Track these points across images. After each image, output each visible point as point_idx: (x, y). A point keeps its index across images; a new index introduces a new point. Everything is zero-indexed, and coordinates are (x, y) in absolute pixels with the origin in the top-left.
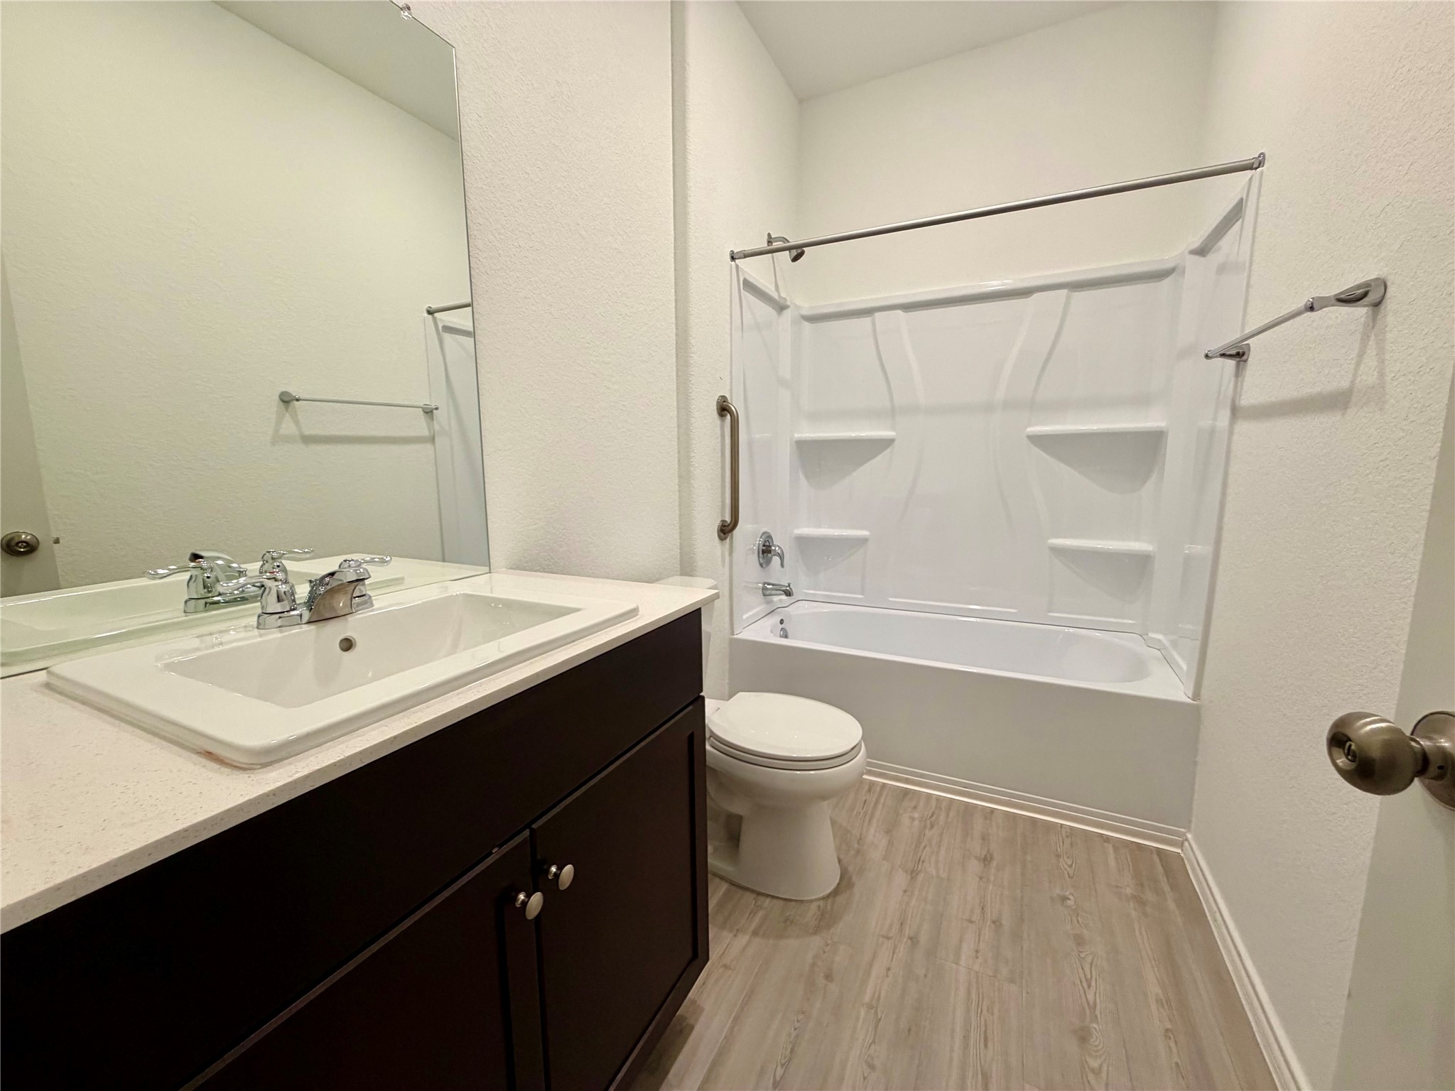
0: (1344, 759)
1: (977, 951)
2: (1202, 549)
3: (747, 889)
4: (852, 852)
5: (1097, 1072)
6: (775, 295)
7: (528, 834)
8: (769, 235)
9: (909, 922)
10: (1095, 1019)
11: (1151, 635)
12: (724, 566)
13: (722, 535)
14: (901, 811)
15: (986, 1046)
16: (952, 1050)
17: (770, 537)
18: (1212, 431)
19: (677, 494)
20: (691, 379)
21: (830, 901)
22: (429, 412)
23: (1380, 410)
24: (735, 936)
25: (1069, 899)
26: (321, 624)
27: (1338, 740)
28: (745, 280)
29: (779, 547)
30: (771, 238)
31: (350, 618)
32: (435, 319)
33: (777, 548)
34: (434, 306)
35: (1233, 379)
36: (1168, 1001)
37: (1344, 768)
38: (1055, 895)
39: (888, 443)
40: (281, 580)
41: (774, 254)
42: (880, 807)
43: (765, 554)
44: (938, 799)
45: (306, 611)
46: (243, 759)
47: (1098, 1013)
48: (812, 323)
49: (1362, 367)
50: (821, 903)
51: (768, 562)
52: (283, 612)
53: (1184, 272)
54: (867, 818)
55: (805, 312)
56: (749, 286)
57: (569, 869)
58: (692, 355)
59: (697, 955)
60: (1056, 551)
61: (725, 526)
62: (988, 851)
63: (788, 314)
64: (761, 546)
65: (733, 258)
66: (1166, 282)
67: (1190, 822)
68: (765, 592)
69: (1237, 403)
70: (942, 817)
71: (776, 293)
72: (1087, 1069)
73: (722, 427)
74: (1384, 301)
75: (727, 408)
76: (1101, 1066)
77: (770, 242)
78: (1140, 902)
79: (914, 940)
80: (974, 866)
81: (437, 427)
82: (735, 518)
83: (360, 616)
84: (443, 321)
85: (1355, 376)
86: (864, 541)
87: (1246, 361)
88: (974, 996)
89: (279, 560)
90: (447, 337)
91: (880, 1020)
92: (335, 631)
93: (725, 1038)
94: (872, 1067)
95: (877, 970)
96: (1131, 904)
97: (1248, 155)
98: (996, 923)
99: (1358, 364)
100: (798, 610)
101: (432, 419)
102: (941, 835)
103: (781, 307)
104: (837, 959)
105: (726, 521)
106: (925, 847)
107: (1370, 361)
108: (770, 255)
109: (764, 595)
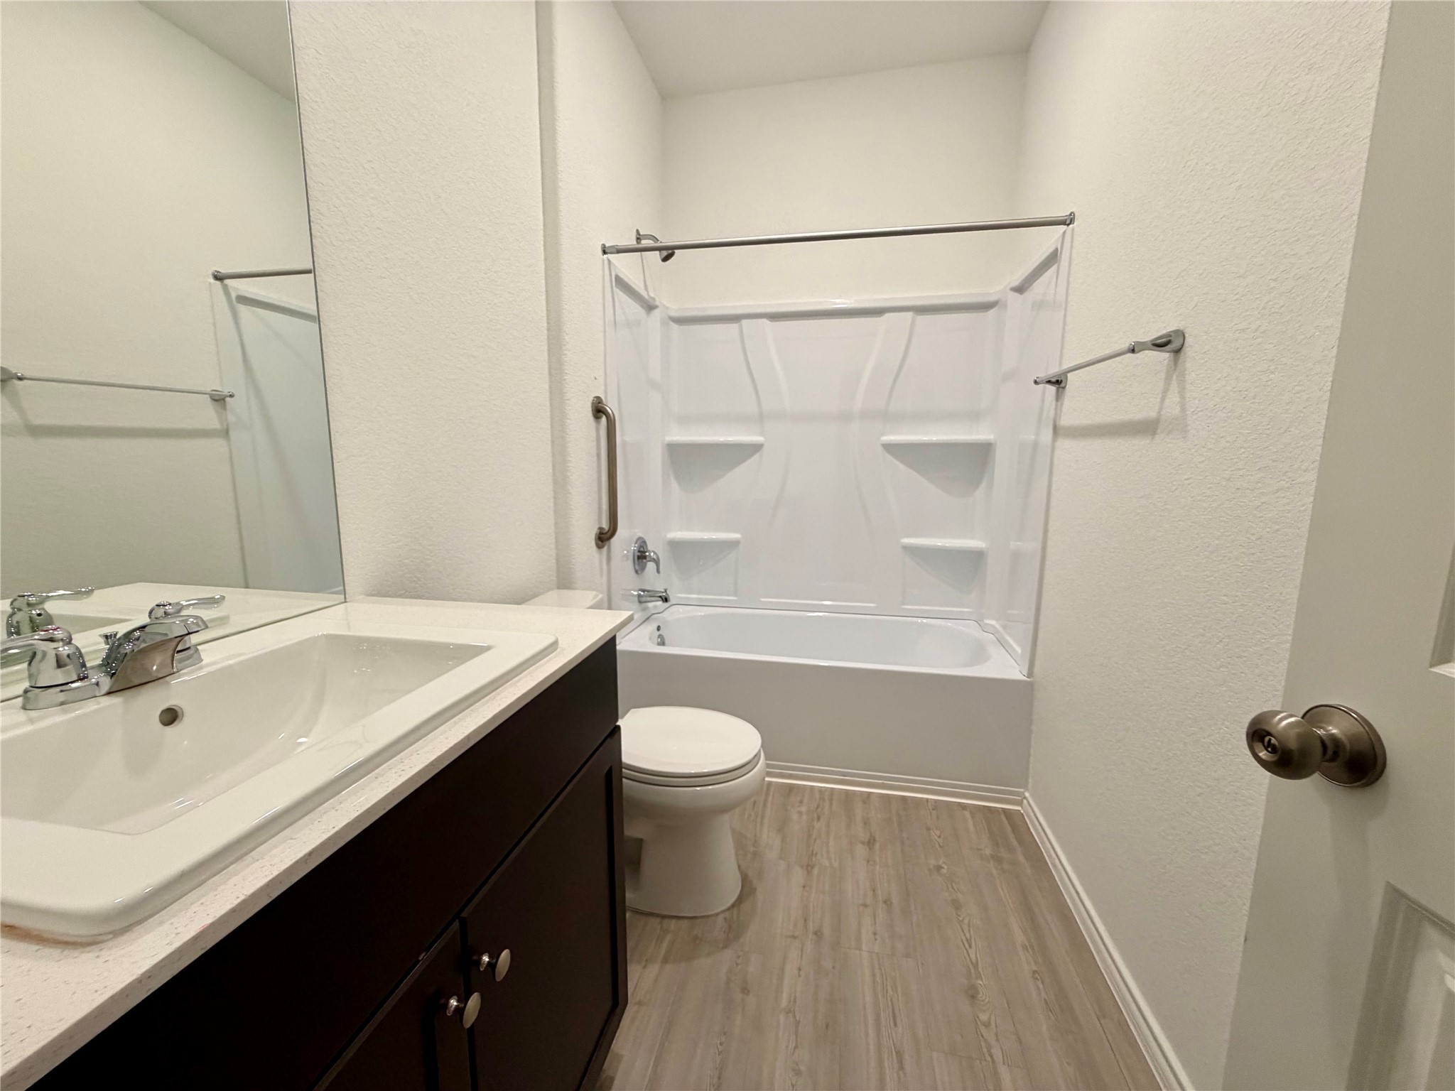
0: (1265, 752)
1: (875, 934)
2: (1030, 545)
3: (652, 914)
4: (749, 855)
5: (987, 1025)
6: (644, 293)
7: (458, 924)
8: (637, 231)
9: (811, 918)
10: (979, 976)
11: (987, 621)
12: (602, 575)
13: (600, 543)
14: (789, 807)
15: (895, 1025)
16: (867, 1034)
17: (644, 542)
18: (1036, 445)
19: (552, 500)
20: (566, 377)
21: (735, 910)
22: (219, 400)
23: (1184, 438)
24: (645, 967)
25: (943, 868)
26: (128, 693)
27: (1258, 734)
28: (617, 278)
29: (653, 552)
30: (640, 235)
31: (174, 681)
32: (225, 288)
33: (652, 554)
34: (224, 270)
35: (1054, 402)
36: (1031, 946)
37: (1269, 759)
38: (932, 867)
39: (756, 448)
40: (62, 640)
41: (643, 253)
42: (769, 805)
43: (640, 561)
44: (821, 790)
45: (105, 678)
46: (83, 931)
47: (980, 970)
48: (681, 325)
49: (1167, 400)
50: (727, 914)
51: (643, 568)
52: (67, 684)
53: (1005, 306)
54: (759, 820)
55: (673, 314)
56: (620, 283)
57: (505, 955)
58: (565, 352)
59: (616, 1001)
60: (909, 549)
61: (603, 534)
62: (871, 835)
63: (656, 312)
64: (636, 552)
65: (605, 252)
66: (992, 312)
67: (1027, 782)
68: (640, 600)
69: (1058, 423)
70: (826, 810)
71: (646, 292)
72: (979, 1023)
73: (598, 430)
74: (1184, 348)
75: (603, 410)
76: (990, 1018)
77: (639, 239)
78: (998, 860)
79: (818, 934)
80: (861, 850)
81: (231, 418)
82: (614, 525)
83: (186, 676)
84: (238, 289)
85: (1161, 409)
86: (734, 544)
87: (1064, 388)
88: (878, 979)
89: (40, 607)
90: (244, 310)
91: (799, 1022)
92: (152, 701)
93: (650, 1080)
94: (798, 1073)
95: (790, 970)
96: (992, 862)
97: (1062, 213)
98: (887, 902)
99: (1163, 400)
100: (673, 614)
101: (224, 408)
102: (828, 826)
103: (650, 307)
104: (751, 969)
105: (603, 529)
106: (815, 841)
107: (1173, 397)
108: (639, 253)
109: (640, 602)
